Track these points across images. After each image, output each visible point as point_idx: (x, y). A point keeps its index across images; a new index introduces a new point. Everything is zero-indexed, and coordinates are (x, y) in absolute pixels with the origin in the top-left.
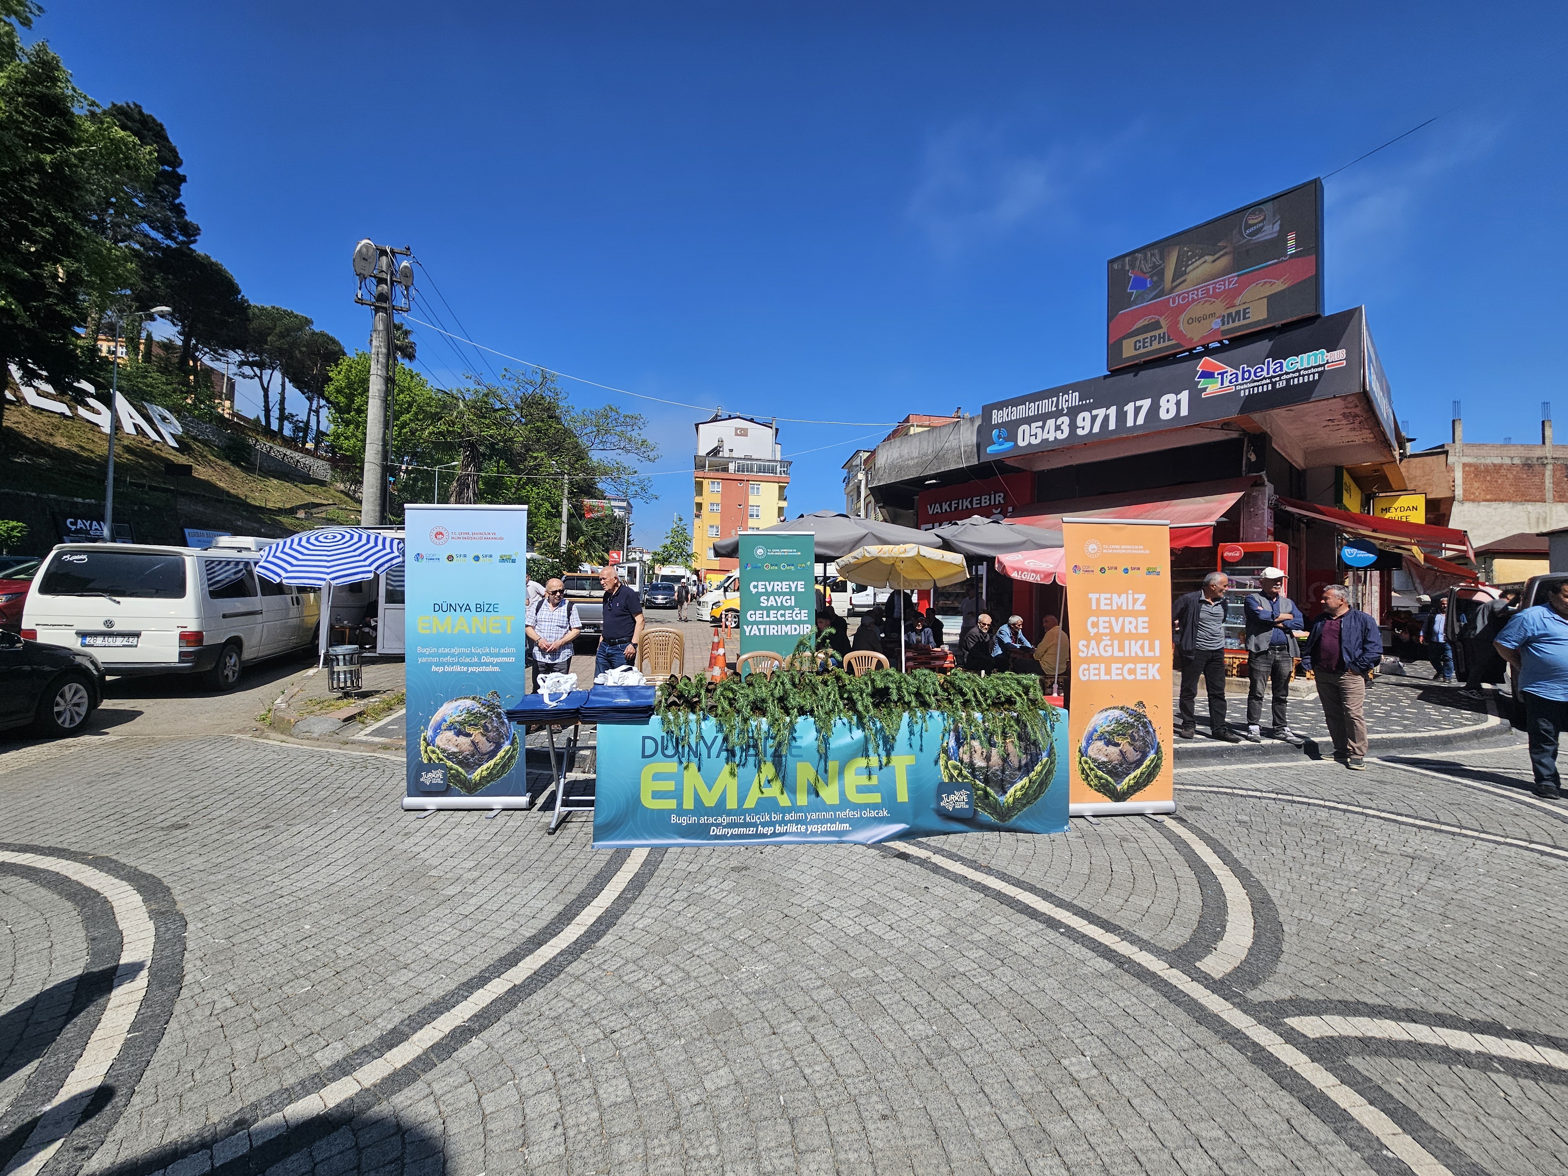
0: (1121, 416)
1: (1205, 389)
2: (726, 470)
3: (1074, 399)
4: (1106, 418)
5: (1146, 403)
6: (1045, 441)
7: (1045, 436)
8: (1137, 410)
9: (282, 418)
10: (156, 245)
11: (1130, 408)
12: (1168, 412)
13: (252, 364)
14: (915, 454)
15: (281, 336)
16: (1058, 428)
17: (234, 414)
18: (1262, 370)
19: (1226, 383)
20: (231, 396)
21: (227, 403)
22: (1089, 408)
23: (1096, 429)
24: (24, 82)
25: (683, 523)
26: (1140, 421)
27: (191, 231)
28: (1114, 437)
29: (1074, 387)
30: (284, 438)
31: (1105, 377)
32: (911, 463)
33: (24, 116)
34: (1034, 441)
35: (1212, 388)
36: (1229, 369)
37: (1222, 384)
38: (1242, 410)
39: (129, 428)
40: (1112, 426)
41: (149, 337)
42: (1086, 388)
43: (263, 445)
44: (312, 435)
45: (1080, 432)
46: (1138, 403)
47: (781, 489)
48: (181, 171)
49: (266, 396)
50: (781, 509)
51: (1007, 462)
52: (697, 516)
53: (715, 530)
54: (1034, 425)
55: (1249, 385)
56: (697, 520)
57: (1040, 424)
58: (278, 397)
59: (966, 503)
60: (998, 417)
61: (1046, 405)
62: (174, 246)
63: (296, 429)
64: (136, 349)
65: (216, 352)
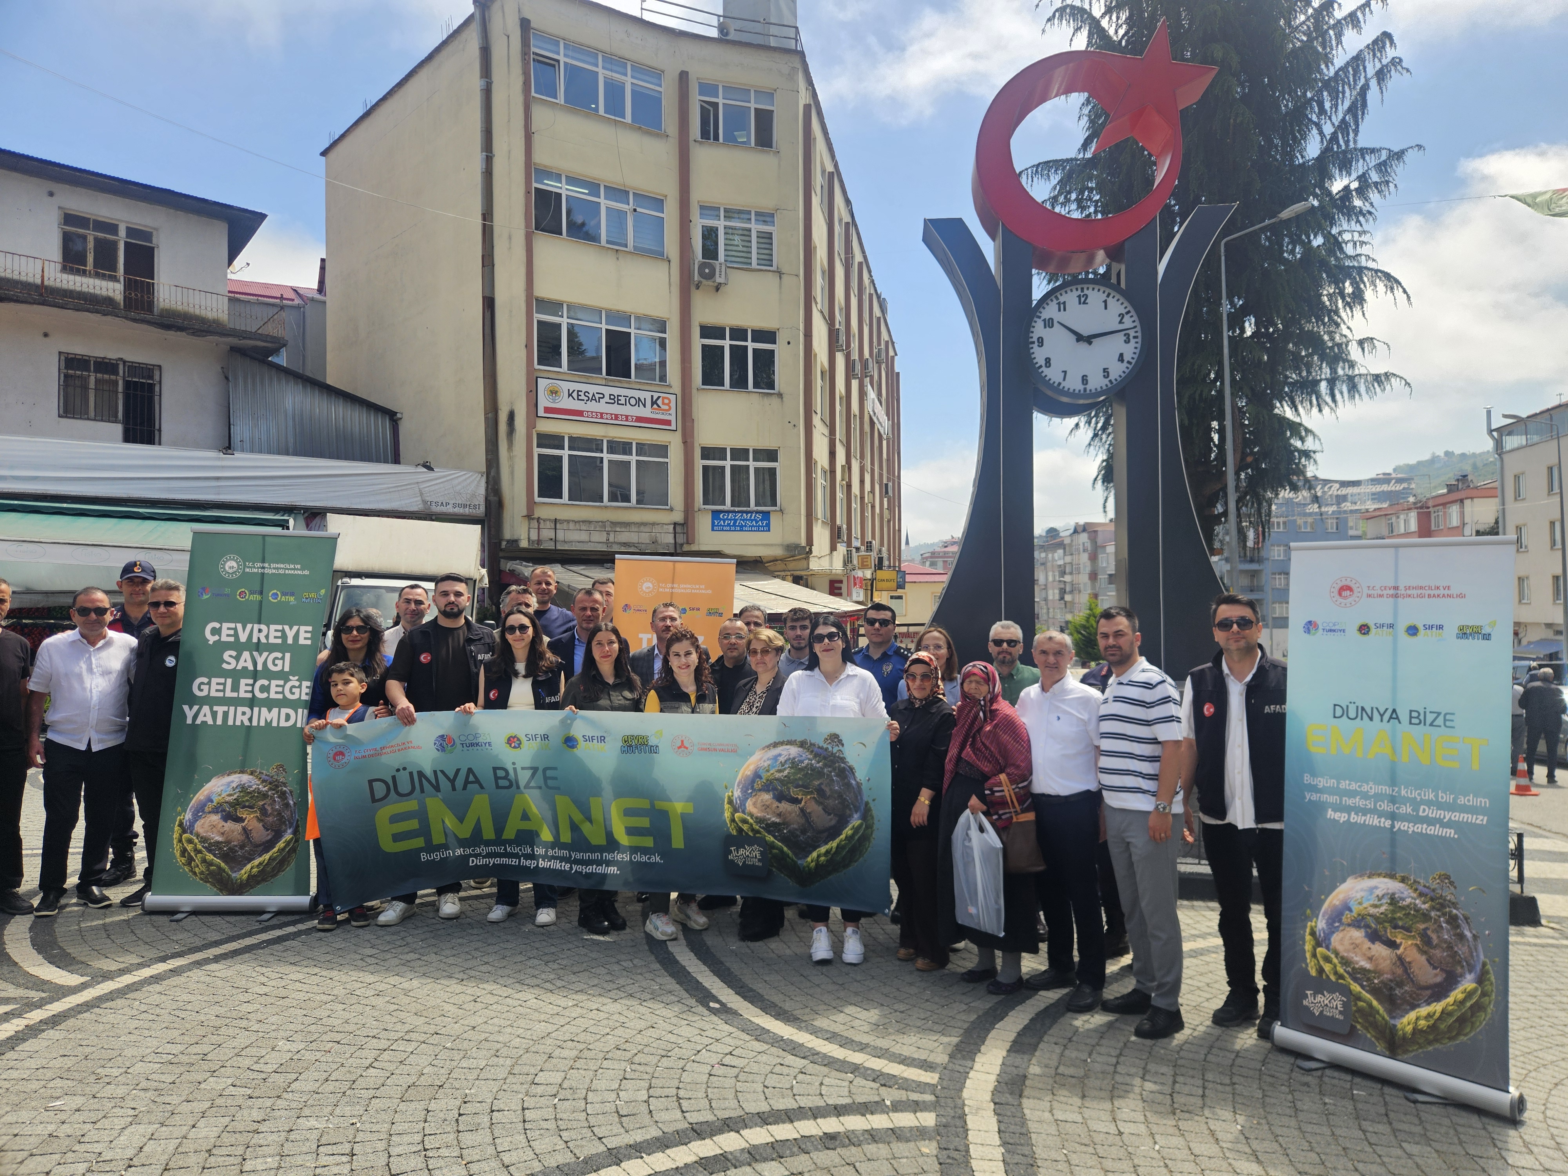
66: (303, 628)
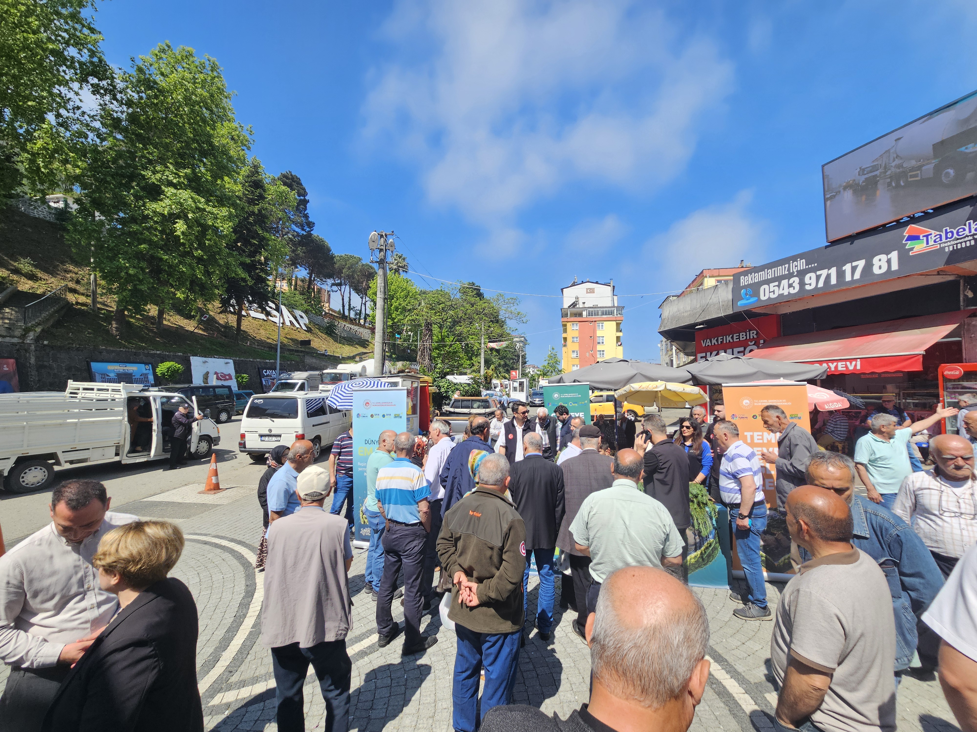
0: (841, 274)
1: (912, 249)
2: (580, 315)
3: (801, 264)
4: (828, 277)
5: (861, 264)
6: (781, 295)
7: (781, 292)
8: (854, 269)
9: (350, 309)
10: (298, 235)
11: (847, 268)
12: (880, 267)
13: (337, 285)
14: (688, 308)
15: (349, 268)
16: (790, 286)
17: (330, 309)
18: (964, 230)
19: (931, 242)
20: (329, 301)
21: (327, 305)
22: (814, 270)
23: (821, 284)
24: (248, 176)
25: (555, 351)
26: (857, 276)
27: (311, 225)
28: (836, 289)
29: (801, 256)
30: (350, 319)
31: (826, 247)
32: (686, 314)
33: (249, 191)
34: (772, 296)
35: (919, 247)
36: (933, 232)
37: (927, 243)
38: (948, 262)
39: (288, 323)
40: (834, 281)
41: (296, 278)
42: (809, 256)
43: (342, 324)
44: (363, 316)
45: (808, 287)
46: (854, 264)
47: (618, 325)
48: (307, 198)
49: (343, 299)
50: (618, 338)
51: (754, 311)
52: (565, 346)
53: (575, 353)
54: (772, 285)
55: (952, 243)
56: (564, 349)
57: (777, 283)
58: (348, 299)
59: (729, 338)
60: (744, 281)
61: (781, 270)
62: (305, 233)
63: (356, 314)
64: (291, 284)
65: (322, 280)
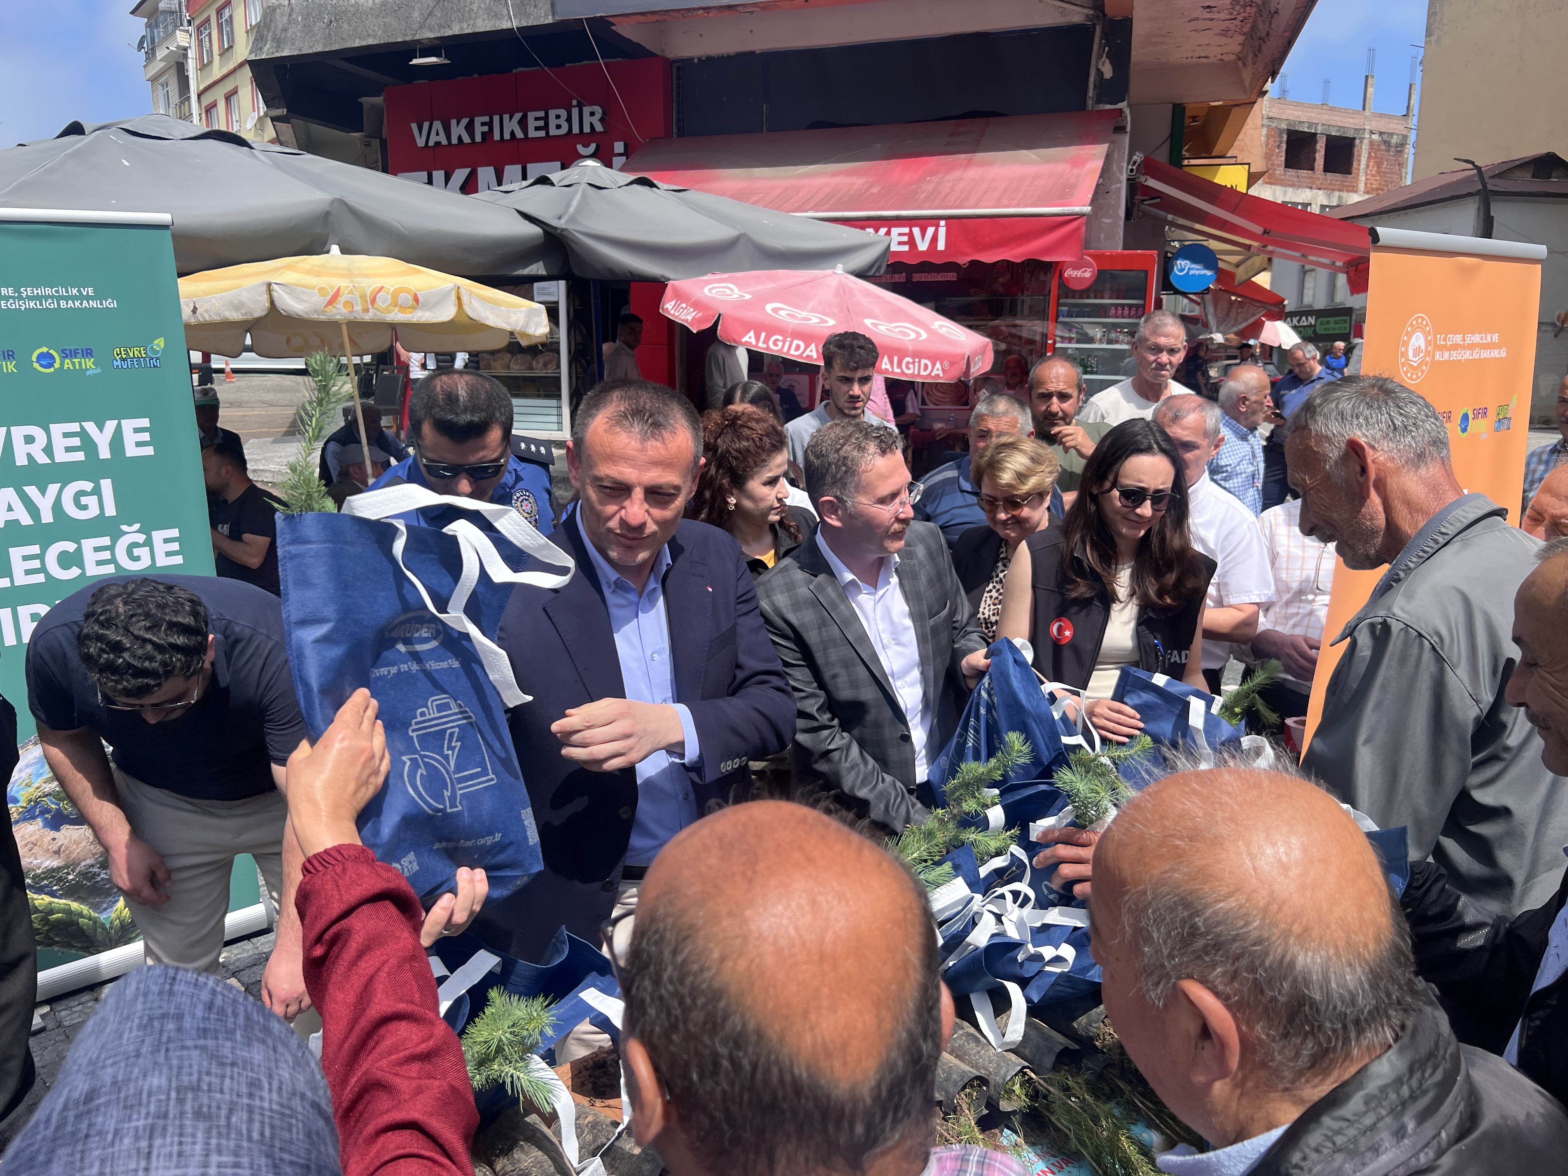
51: (624, 30)
59: (512, 125)
66: (128, 425)
